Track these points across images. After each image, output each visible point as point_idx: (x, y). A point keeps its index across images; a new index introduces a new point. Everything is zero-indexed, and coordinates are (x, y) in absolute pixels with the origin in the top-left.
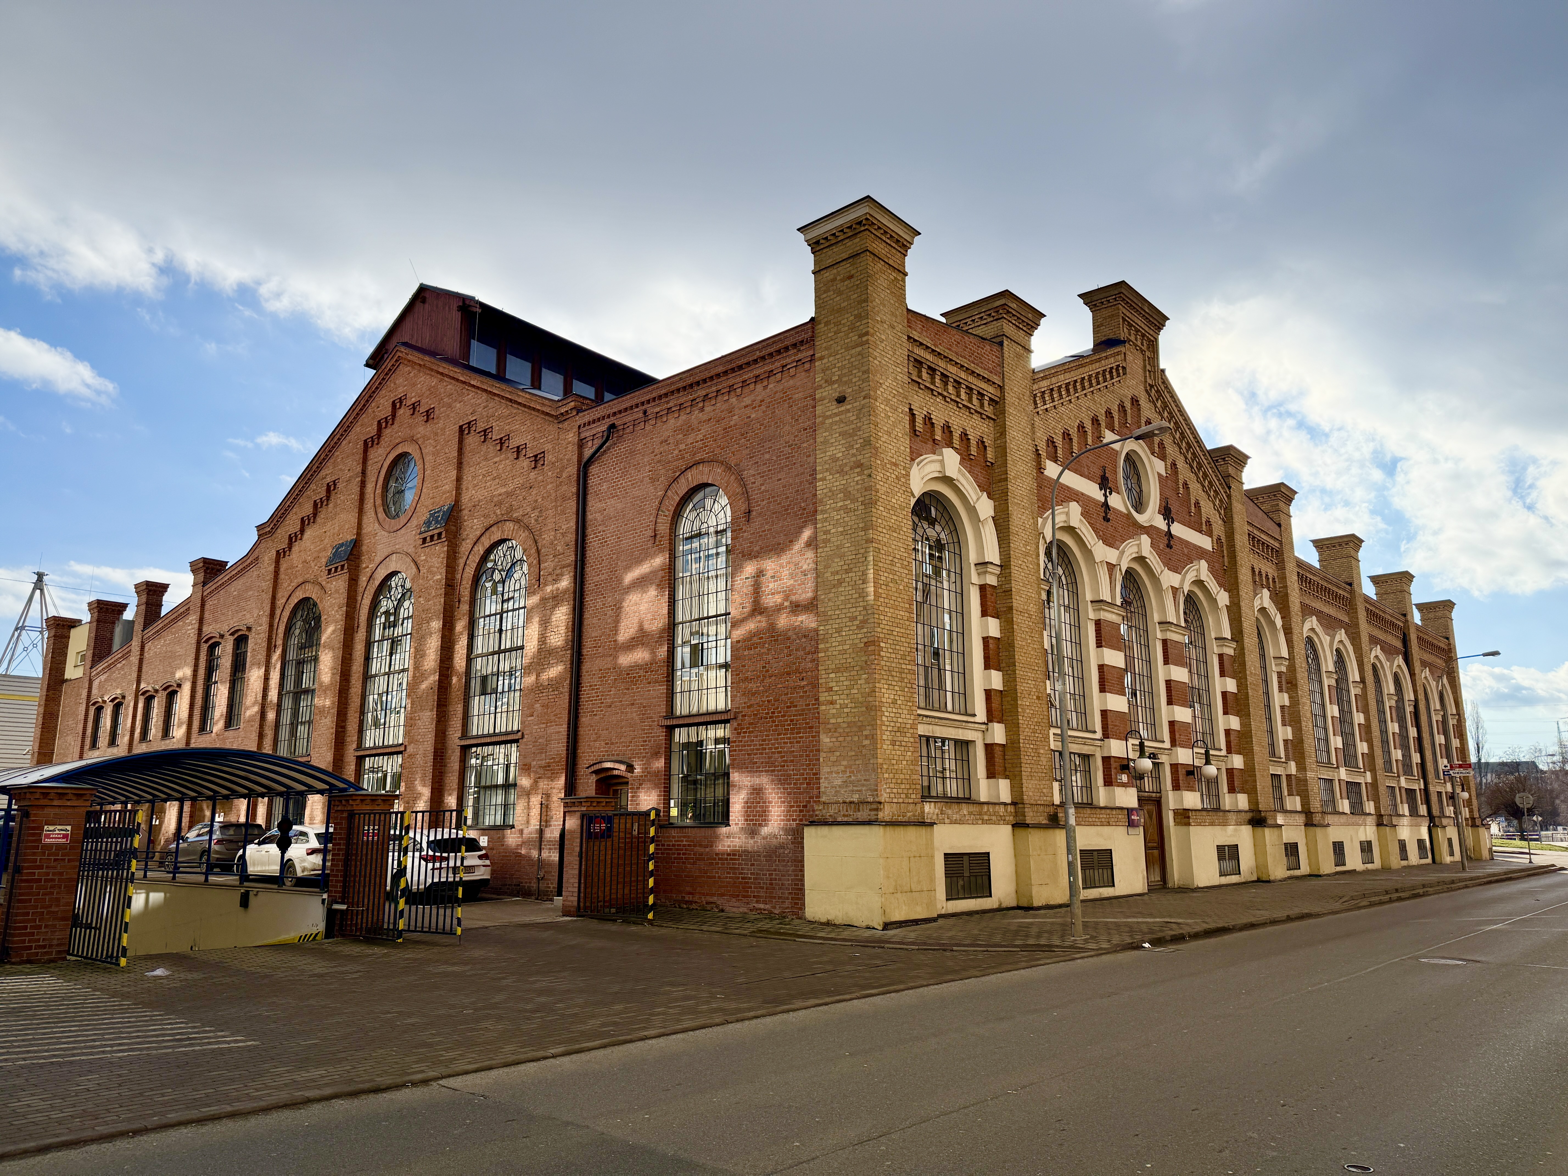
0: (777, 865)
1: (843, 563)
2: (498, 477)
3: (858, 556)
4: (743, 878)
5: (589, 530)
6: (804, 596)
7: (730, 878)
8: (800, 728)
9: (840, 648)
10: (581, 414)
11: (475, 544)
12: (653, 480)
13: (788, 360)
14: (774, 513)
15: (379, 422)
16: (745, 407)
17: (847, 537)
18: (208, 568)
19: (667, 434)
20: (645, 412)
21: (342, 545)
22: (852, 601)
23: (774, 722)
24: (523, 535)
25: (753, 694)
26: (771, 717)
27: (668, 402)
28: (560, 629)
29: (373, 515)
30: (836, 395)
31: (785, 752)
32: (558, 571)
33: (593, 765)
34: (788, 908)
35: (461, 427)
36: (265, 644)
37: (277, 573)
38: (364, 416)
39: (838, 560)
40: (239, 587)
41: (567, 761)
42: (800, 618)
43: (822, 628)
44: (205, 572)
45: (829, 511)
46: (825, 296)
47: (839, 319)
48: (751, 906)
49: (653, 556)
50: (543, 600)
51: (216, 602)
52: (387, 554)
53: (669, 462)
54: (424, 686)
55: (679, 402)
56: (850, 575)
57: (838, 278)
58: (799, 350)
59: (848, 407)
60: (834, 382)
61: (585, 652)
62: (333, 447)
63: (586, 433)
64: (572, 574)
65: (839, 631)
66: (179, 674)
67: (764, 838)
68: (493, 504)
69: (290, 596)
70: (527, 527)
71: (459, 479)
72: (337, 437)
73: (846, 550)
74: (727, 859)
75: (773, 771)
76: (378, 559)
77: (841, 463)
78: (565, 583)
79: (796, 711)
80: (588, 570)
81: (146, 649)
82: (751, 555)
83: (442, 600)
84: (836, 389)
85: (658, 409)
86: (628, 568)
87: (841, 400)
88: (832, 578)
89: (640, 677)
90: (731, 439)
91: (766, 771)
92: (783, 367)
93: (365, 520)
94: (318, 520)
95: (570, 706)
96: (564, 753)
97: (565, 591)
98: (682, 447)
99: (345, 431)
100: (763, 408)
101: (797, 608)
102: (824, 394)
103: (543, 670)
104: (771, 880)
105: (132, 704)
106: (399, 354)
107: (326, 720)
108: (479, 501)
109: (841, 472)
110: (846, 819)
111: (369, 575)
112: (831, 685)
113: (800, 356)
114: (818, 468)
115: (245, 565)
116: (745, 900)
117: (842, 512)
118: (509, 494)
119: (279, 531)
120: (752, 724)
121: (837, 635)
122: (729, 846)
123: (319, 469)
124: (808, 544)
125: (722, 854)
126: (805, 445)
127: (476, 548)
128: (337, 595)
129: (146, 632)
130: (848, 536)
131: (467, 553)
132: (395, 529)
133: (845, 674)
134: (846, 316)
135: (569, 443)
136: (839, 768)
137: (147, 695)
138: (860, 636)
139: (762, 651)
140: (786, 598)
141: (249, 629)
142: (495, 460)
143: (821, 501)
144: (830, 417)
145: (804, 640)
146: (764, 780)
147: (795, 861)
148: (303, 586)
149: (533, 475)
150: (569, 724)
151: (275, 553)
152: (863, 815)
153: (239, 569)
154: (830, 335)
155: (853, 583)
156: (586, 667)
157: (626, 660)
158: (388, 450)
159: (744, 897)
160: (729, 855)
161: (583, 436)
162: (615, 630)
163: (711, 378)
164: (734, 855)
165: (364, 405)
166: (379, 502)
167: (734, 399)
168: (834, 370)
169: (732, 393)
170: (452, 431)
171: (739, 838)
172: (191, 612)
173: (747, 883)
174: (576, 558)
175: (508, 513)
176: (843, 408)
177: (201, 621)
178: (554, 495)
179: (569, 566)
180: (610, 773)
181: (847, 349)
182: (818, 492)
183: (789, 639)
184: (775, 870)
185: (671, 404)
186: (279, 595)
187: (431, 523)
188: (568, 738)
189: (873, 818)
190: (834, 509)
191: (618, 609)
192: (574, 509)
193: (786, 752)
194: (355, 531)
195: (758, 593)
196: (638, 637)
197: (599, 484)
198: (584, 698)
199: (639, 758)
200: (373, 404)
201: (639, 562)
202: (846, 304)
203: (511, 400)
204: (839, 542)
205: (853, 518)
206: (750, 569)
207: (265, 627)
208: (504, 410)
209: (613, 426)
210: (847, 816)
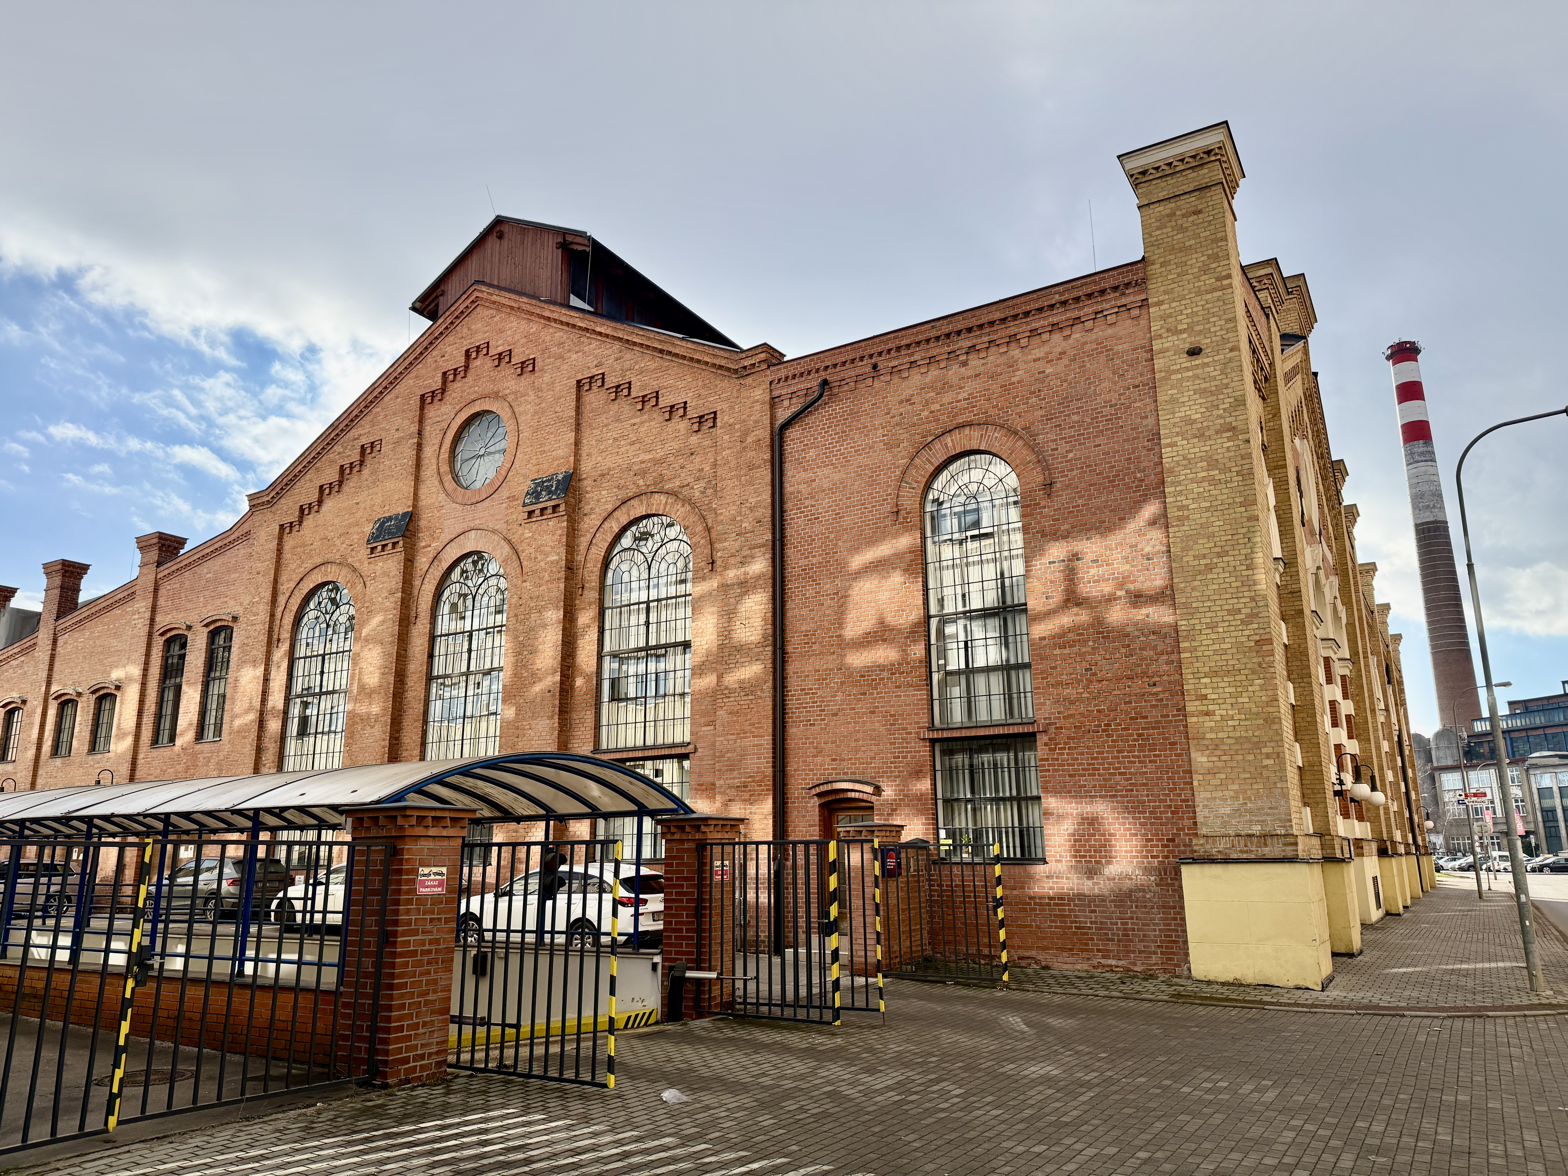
0: (1134, 912)
1: (1212, 545)
2: (639, 441)
3: (1235, 537)
4: (1076, 928)
5: (789, 505)
6: (1148, 584)
7: (1056, 927)
8: (1154, 744)
9: (1217, 647)
10: (772, 368)
11: (605, 519)
12: (889, 446)
13: (1105, 306)
14: (1090, 485)
15: (445, 373)
16: (1035, 361)
17: (1215, 514)
18: (163, 545)
19: (909, 392)
20: (875, 367)
21: (390, 519)
22: (1231, 590)
23: (1108, 736)
24: (683, 509)
25: (1072, 702)
26: (1104, 731)
27: (912, 354)
28: (752, 621)
29: (437, 483)
30: (1187, 346)
31: (1130, 773)
32: (747, 552)
33: (818, 785)
34: (1155, 964)
35: (579, 382)
36: (264, 638)
37: (279, 551)
38: (420, 366)
39: (1205, 541)
40: (216, 568)
41: (774, 780)
42: (1144, 611)
43: (1183, 622)
44: (160, 549)
45: (1185, 482)
46: (1158, 233)
47: (1184, 259)
48: (1095, 962)
49: (896, 535)
50: (724, 587)
51: (178, 585)
52: (460, 531)
53: (915, 425)
54: (537, 688)
55: (929, 354)
56: (1225, 559)
57: (1178, 213)
58: (1123, 294)
59: (1206, 360)
60: (1182, 332)
61: (790, 648)
62: (371, 402)
63: (782, 390)
64: (769, 556)
65: (1212, 626)
66: (117, 674)
67: (1109, 879)
68: (632, 473)
69: (302, 579)
70: (688, 501)
71: (577, 443)
72: (379, 390)
73: (1217, 529)
74: (1049, 904)
75: (1111, 796)
76: (446, 538)
77: (1200, 425)
78: (760, 565)
79: (1146, 723)
80: (790, 552)
81: (60, 642)
82: (1056, 536)
83: (562, 586)
84: (1184, 340)
85: (896, 363)
86: (856, 549)
87: (1194, 352)
88: (1196, 562)
89: (883, 679)
90: (1014, 398)
91: (1100, 797)
92: (1096, 313)
93: (423, 491)
94: (345, 488)
95: (774, 713)
96: (769, 771)
97: (758, 577)
98: (937, 407)
99: (391, 383)
100: (1065, 361)
101: (1137, 598)
102: (1166, 345)
103: (729, 670)
104: (1125, 929)
105: (39, 711)
106: (476, 294)
107: (373, 730)
108: (609, 469)
109: (1201, 435)
110: (1245, 856)
111: (431, 556)
112: (1204, 692)
113: (1124, 301)
114: (1162, 432)
115: (225, 542)
116: (1084, 955)
117: (1206, 484)
118: (657, 462)
119: (283, 501)
120: (1073, 738)
121: (1209, 631)
122: (1051, 888)
123: (348, 427)
124: (1153, 523)
125: (1040, 898)
126: (1138, 404)
127: (606, 525)
128: (386, 579)
129: (60, 622)
130: (1220, 513)
131: (593, 531)
132: (474, 501)
133: (1225, 679)
134: (1195, 256)
135: (757, 401)
136: (1226, 793)
137: (63, 699)
138: (1247, 633)
139: (1084, 650)
140: (1120, 586)
141: (235, 619)
142: (633, 421)
143: (1171, 471)
144: (1178, 371)
145: (1152, 637)
146: (1101, 808)
147: (1164, 907)
148: (323, 568)
149: (694, 439)
150: (774, 735)
151: (278, 527)
152: (1274, 849)
153: (216, 546)
154: (1170, 277)
155: (1232, 569)
156: (792, 668)
157: (858, 659)
158: (458, 407)
159: (1082, 951)
160: (1051, 898)
161: (776, 393)
162: (840, 622)
163: (981, 327)
164: (1060, 900)
165: (421, 353)
166: (445, 468)
167: (1017, 352)
168: (1179, 318)
169: (1013, 345)
170: (565, 386)
171: (1067, 878)
172: (138, 598)
173: (1087, 934)
174: (774, 537)
175: (655, 484)
176: (1197, 362)
177: (154, 609)
178: (734, 462)
179: (763, 546)
180: (841, 796)
181: (1199, 293)
182: (1164, 461)
183: (1128, 635)
184: (1132, 918)
185: (916, 357)
186: (283, 578)
187: (540, 494)
188: (774, 753)
189: (1290, 854)
190: (1192, 481)
191: (842, 599)
192: (768, 479)
193: (1135, 774)
194: (410, 503)
195: (1072, 580)
196: (875, 632)
197: (803, 450)
198: (792, 703)
199: (888, 777)
200: (434, 353)
201: (872, 541)
202: (1192, 242)
203: (661, 351)
204: (1204, 520)
205: (1226, 491)
206: (1057, 551)
207: (263, 616)
208: (649, 362)
209: (825, 383)
210: (1247, 852)
